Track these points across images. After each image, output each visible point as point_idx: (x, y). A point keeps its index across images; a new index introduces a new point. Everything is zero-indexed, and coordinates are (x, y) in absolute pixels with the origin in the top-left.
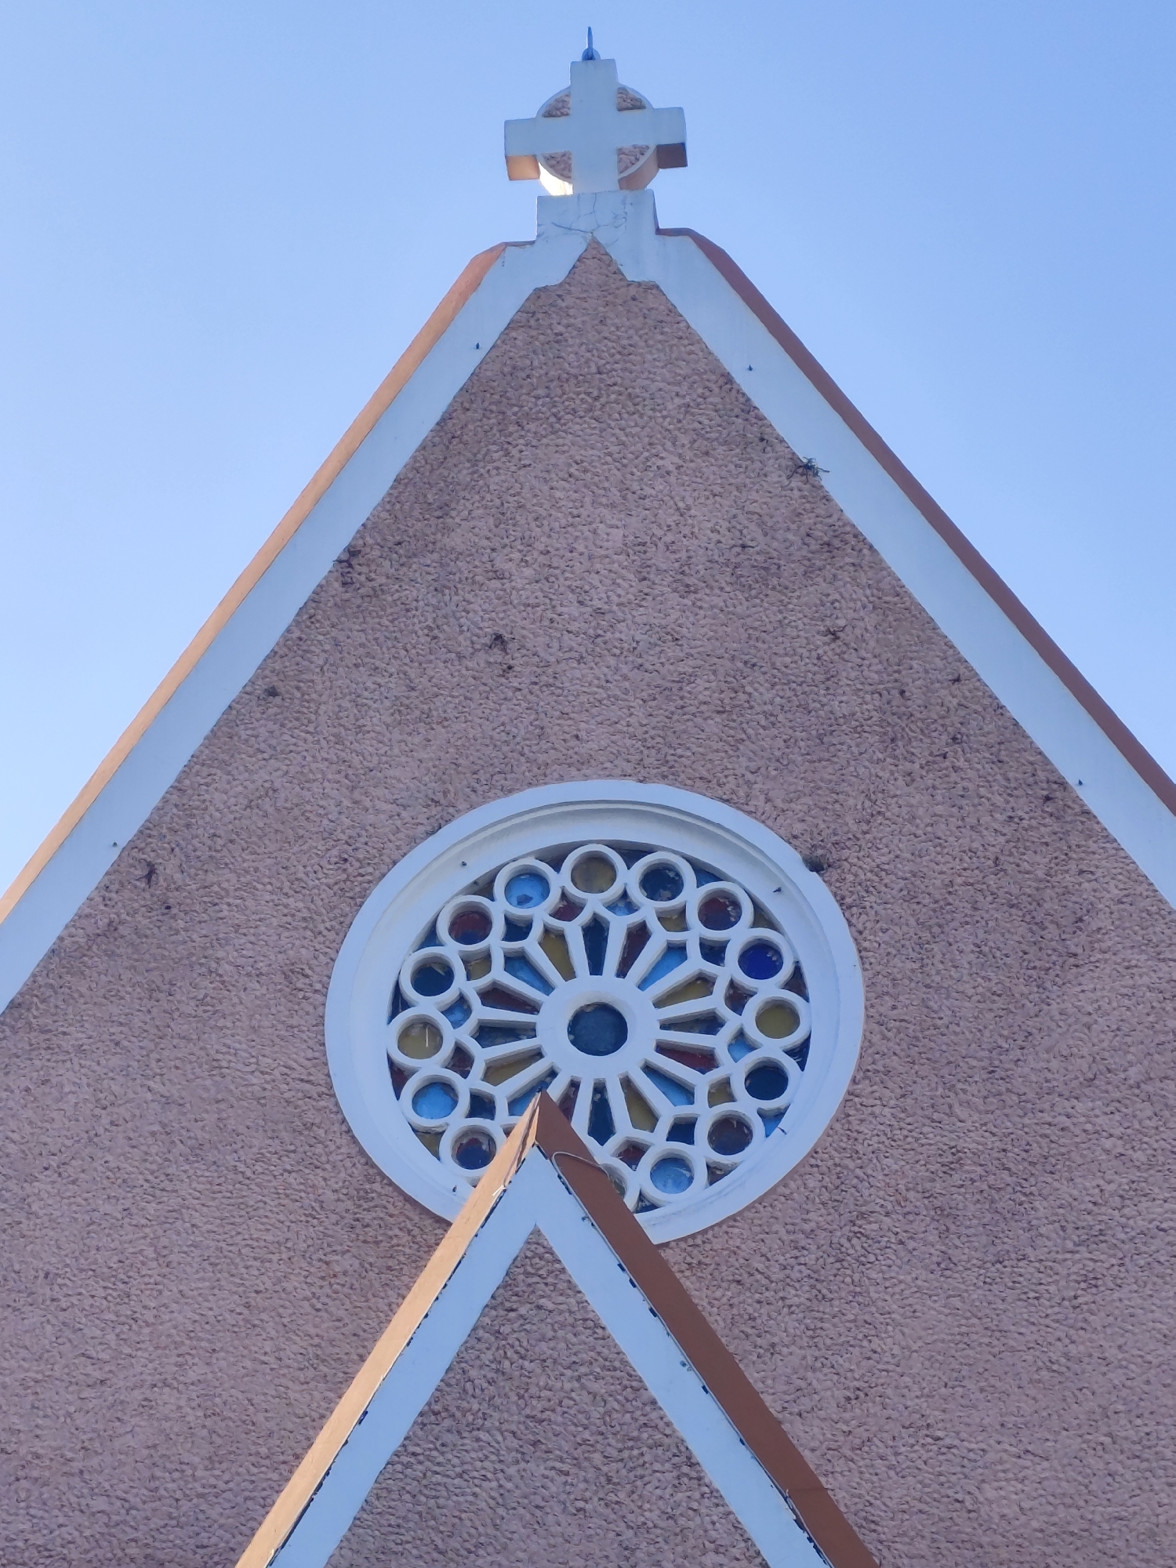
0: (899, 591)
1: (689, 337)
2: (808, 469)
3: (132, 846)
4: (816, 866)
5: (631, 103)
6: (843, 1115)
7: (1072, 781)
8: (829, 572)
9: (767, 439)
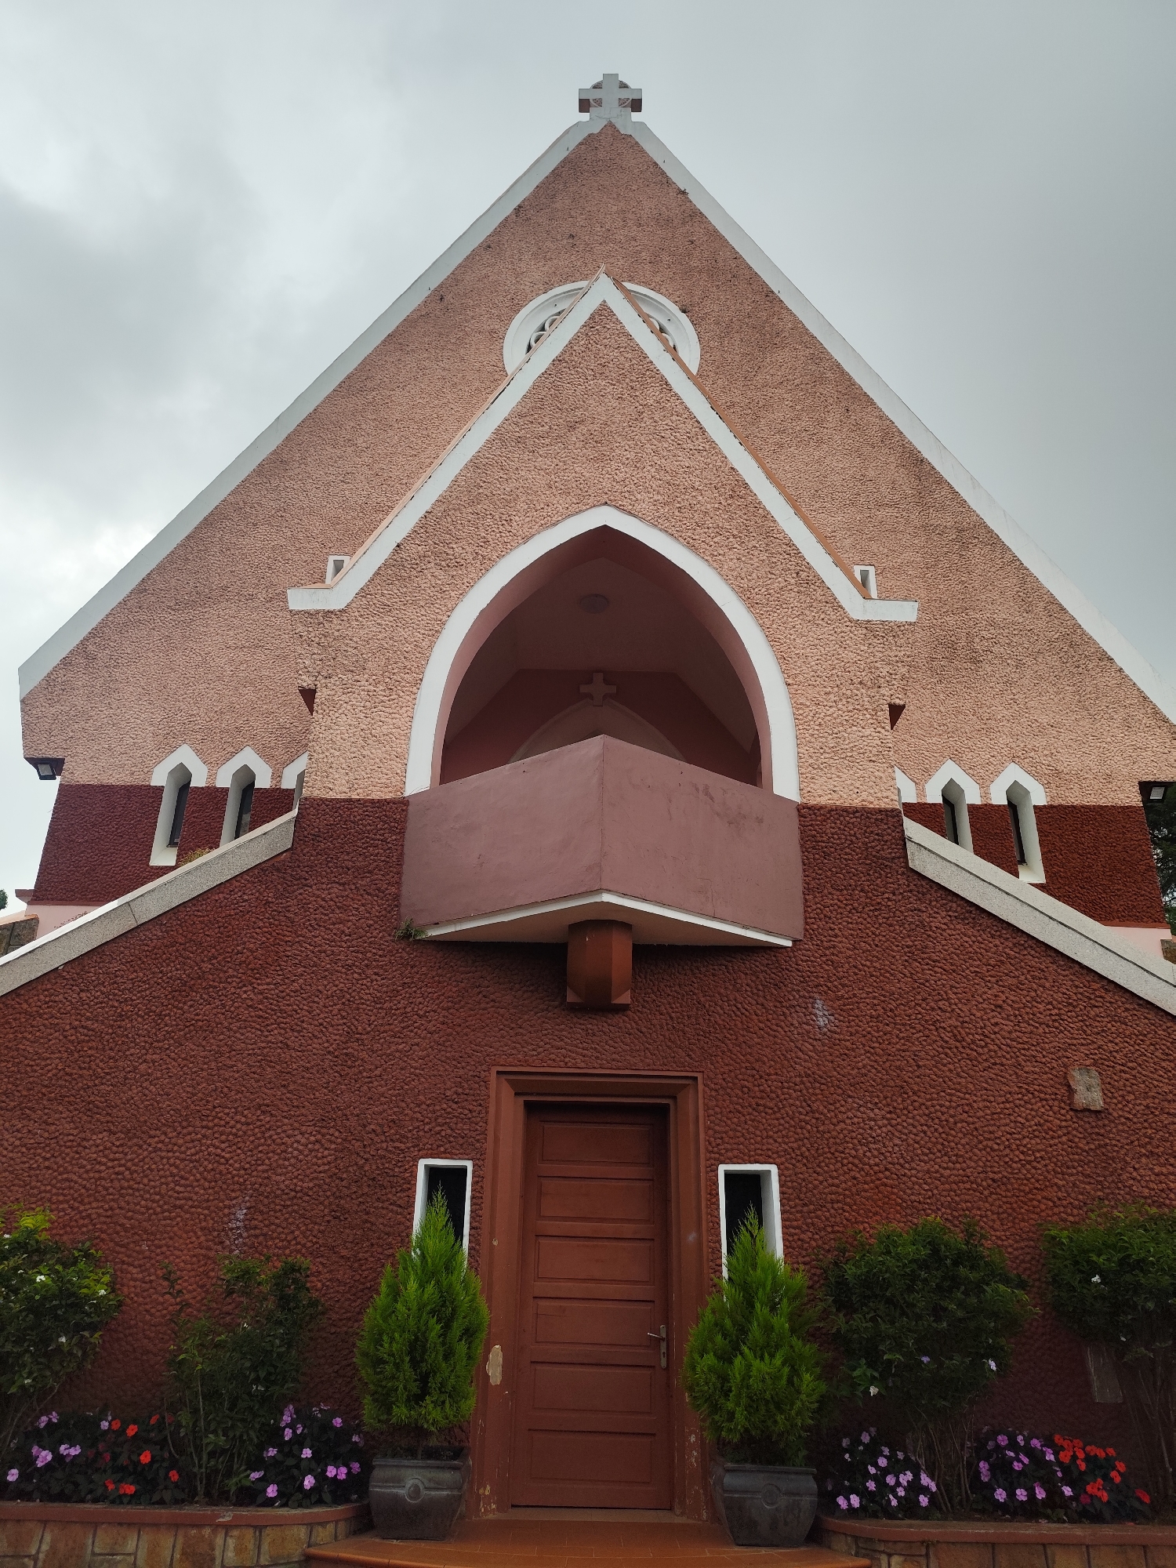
1: (642, 151)
2: (684, 193)
3: (436, 290)
4: (684, 311)
5: (623, 86)
7: (776, 292)
8: (690, 223)
9: (669, 183)
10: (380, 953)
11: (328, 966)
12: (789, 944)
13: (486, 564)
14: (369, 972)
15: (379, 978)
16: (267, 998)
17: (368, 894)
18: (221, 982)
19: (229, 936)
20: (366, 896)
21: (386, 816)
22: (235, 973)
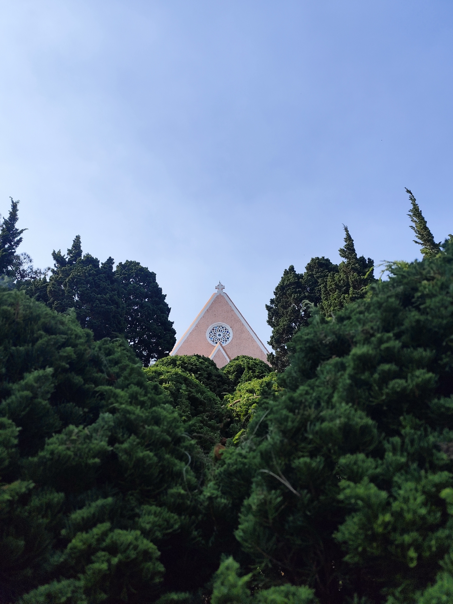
3: (196, 325)
4: (231, 327)
5: (222, 285)
6: (232, 340)
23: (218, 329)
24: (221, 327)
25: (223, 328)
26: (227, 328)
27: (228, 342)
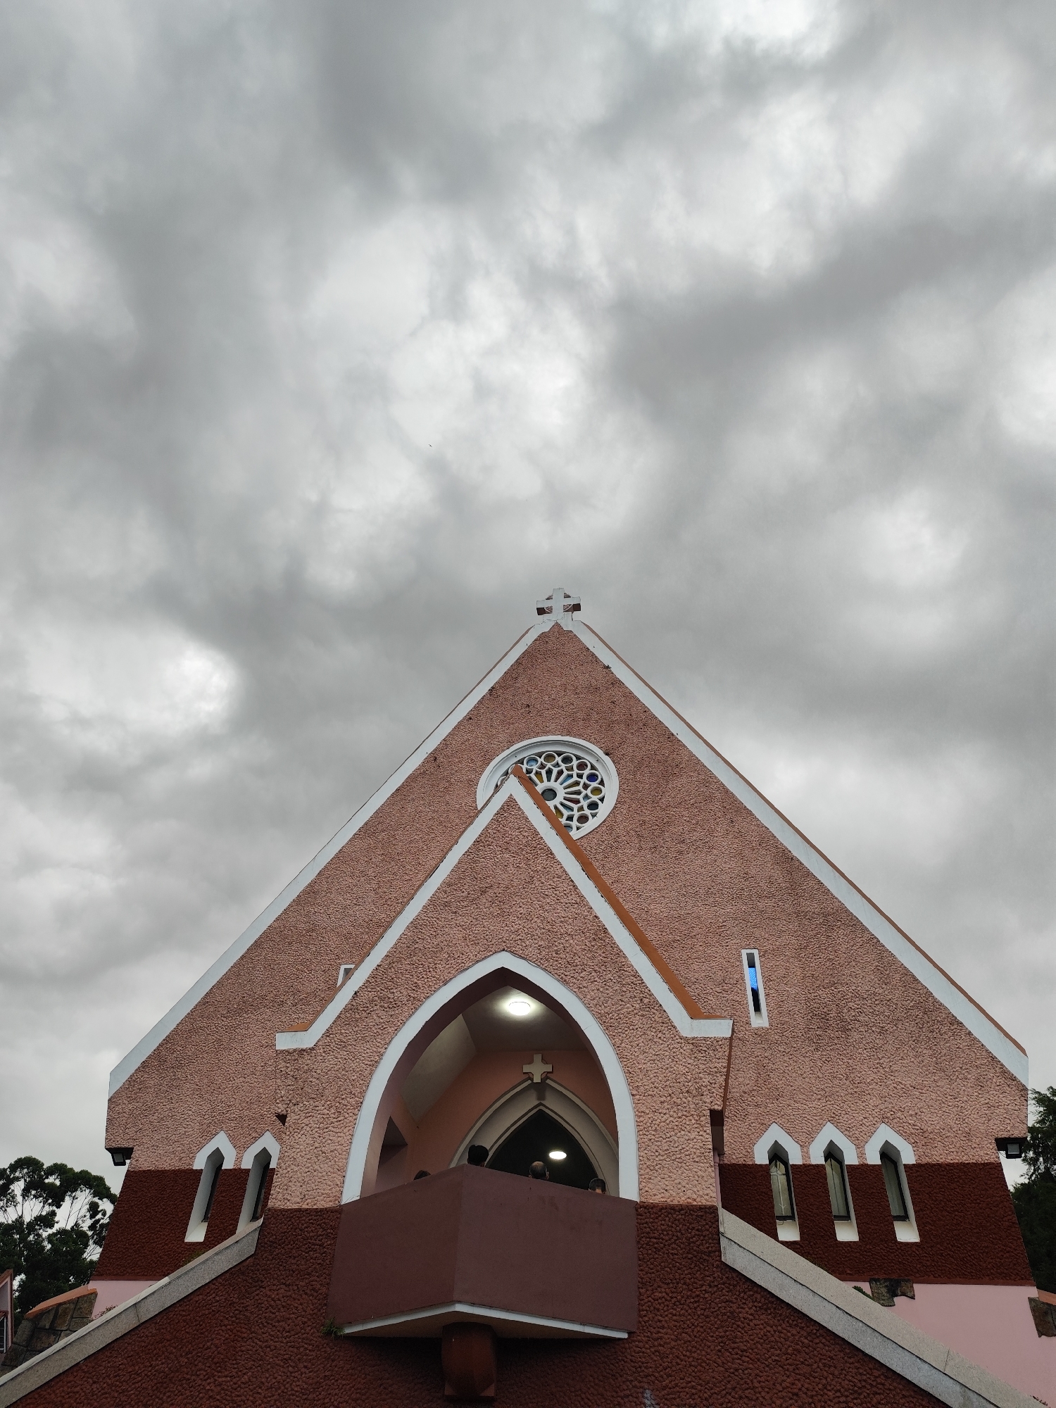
0: (631, 693)
1: (579, 641)
2: (608, 667)
3: (431, 753)
4: (607, 754)
5: (568, 596)
6: (612, 812)
7: (675, 734)
8: (613, 689)
9: (597, 660)
10: (310, 1347)
11: (271, 1360)
12: (625, 1336)
13: (416, 1004)
14: (301, 1365)
15: (307, 1371)
16: (223, 1389)
17: (306, 1294)
18: (192, 1375)
19: (202, 1333)
20: (304, 1296)
21: (324, 1223)
22: (203, 1367)
23: (542, 766)
24: (559, 759)
25: (567, 760)
26: (589, 759)
27: (592, 824)
